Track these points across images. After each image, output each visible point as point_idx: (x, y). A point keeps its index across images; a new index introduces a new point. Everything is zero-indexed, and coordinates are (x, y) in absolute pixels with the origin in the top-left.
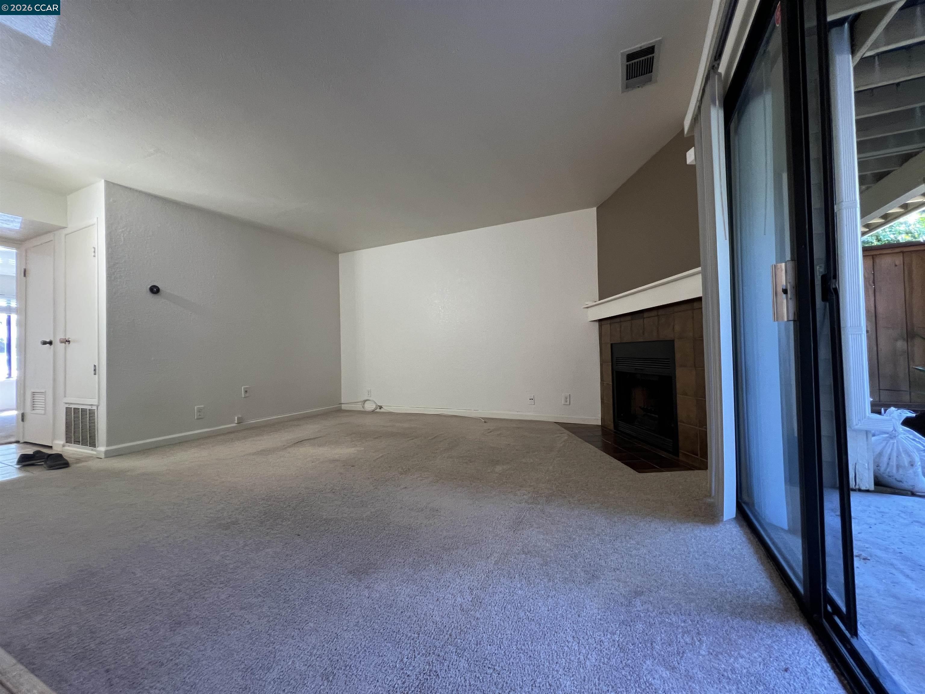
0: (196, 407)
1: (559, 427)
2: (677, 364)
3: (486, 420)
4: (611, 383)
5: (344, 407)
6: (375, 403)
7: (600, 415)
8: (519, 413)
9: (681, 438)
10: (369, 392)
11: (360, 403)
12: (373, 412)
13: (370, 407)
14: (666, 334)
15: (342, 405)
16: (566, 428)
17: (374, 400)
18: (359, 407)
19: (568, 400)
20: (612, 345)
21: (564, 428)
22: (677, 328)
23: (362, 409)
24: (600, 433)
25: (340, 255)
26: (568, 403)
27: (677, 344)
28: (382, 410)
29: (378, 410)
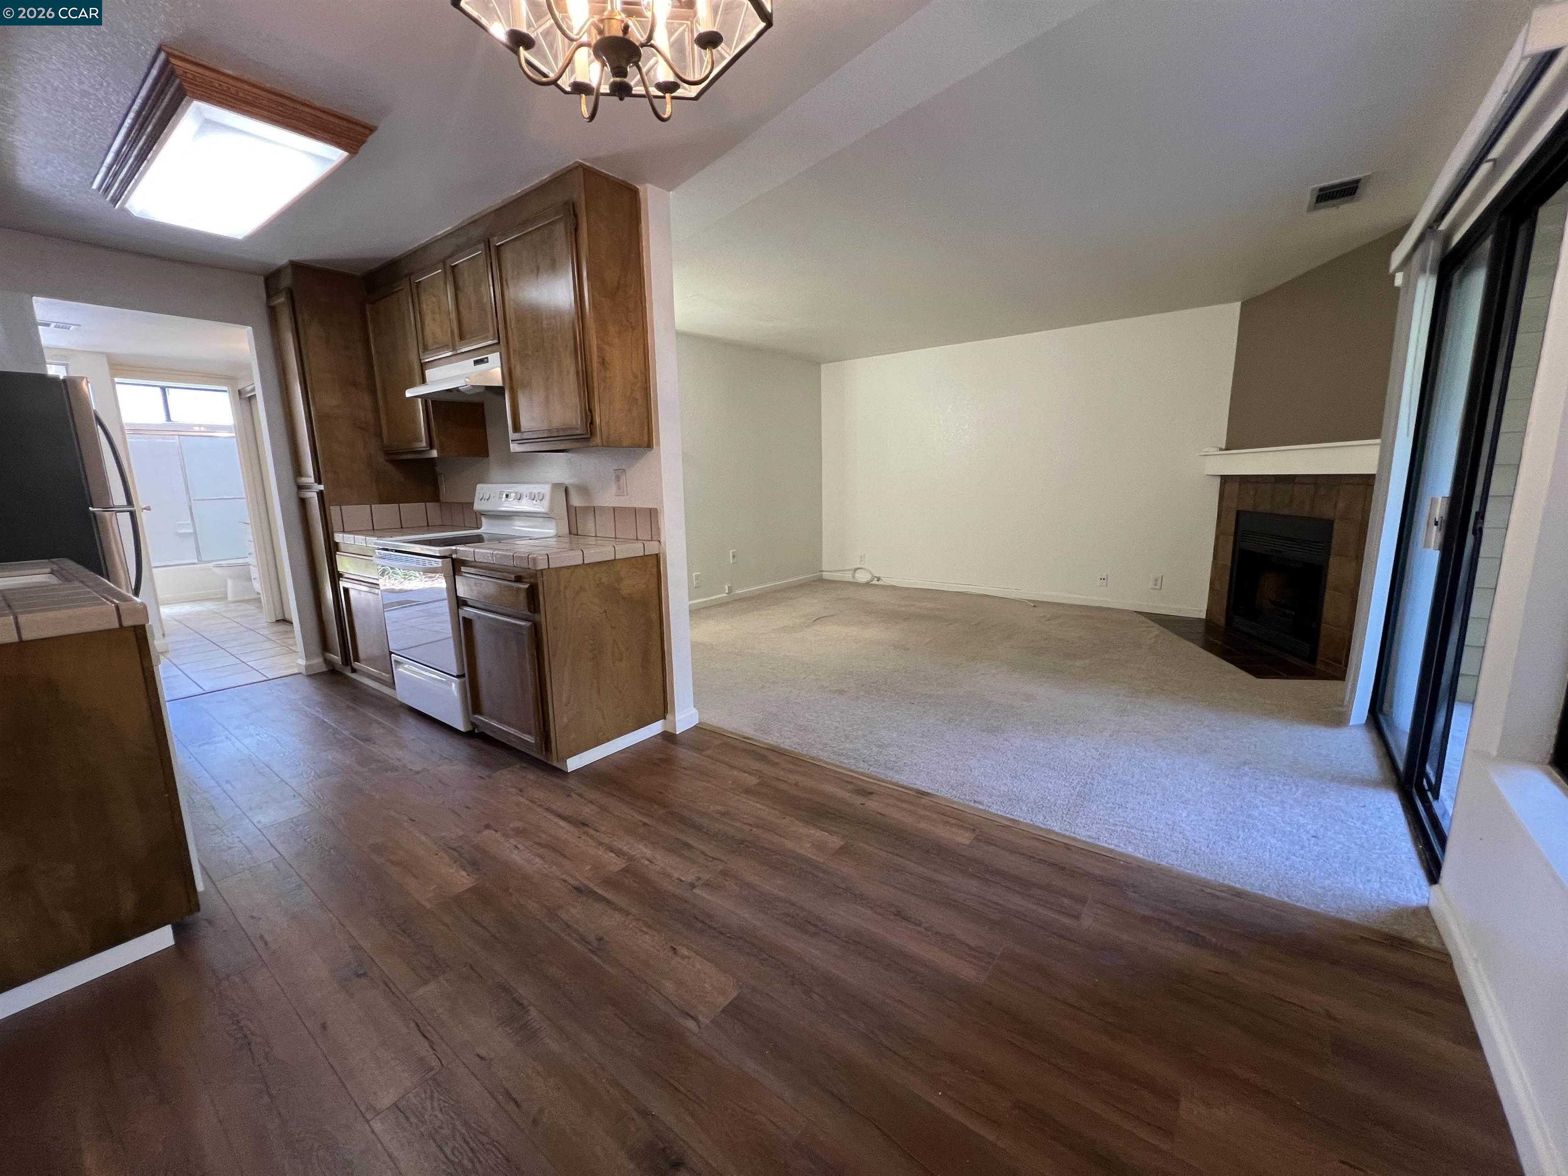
0: (694, 574)
1: (1143, 619)
2: (1333, 552)
3: (1036, 604)
4: (1230, 564)
5: (826, 575)
6: (871, 573)
7: (1205, 606)
8: (1081, 597)
9: (1322, 643)
10: (862, 558)
11: (850, 572)
12: (868, 584)
13: (862, 577)
14: (1325, 510)
15: (824, 573)
16: (1154, 621)
17: (870, 569)
18: (848, 577)
19: (1159, 582)
20: (1238, 512)
21: (1150, 620)
22: (1341, 505)
23: (851, 580)
24: (1202, 629)
25: (822, 365)
26: (1158, 587)
27: (1337, 526)
28: (880, 583)
29: (875, 582)
